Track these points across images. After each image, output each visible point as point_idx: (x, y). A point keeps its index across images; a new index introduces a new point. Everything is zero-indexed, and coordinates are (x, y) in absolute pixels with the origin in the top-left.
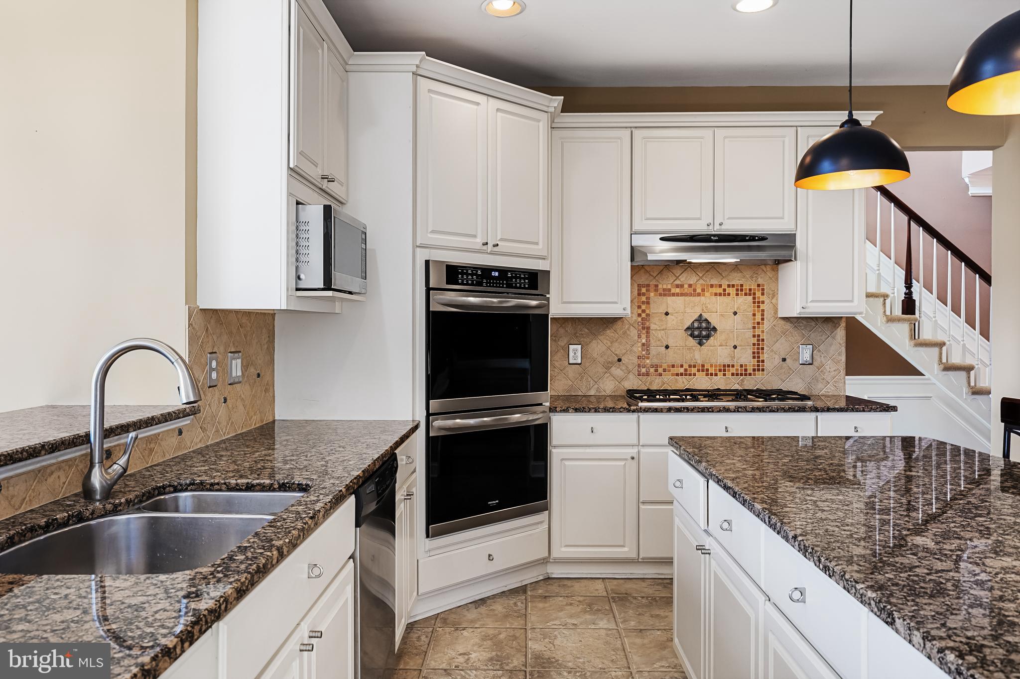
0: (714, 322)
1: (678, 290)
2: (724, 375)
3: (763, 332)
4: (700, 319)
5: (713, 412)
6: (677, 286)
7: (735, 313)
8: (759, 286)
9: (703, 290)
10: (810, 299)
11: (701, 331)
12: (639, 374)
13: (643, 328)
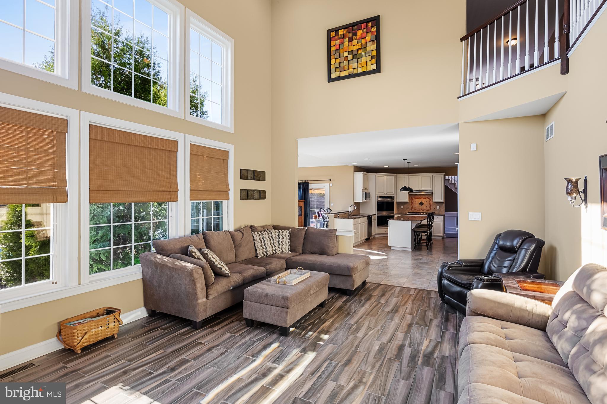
2: (425, 210)
3: (431, 204)
4: (421, 202)
6: (418, 198)
7: (427, 202)
8: (431, 198)
9: (421, 198)
10: (435, 199)
11: (421, 204)
12: (412, 210)
13: (412, 203)
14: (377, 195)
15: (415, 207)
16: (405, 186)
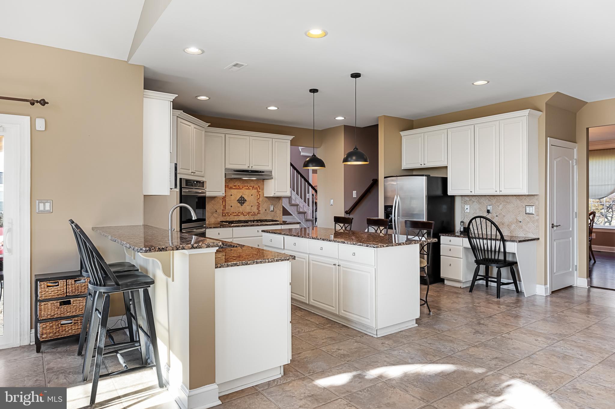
0: (246, 198)
2: (249, 215)
3: (260, 201)
4: (241, 197)
5: (254, 226)
6: (235, 186)
7: (252, 195)
9: (242, 187)
10: (276, 191)
12: (223, 216)
13: (224, 200)
14: (179, 176)
15: (229, 209)
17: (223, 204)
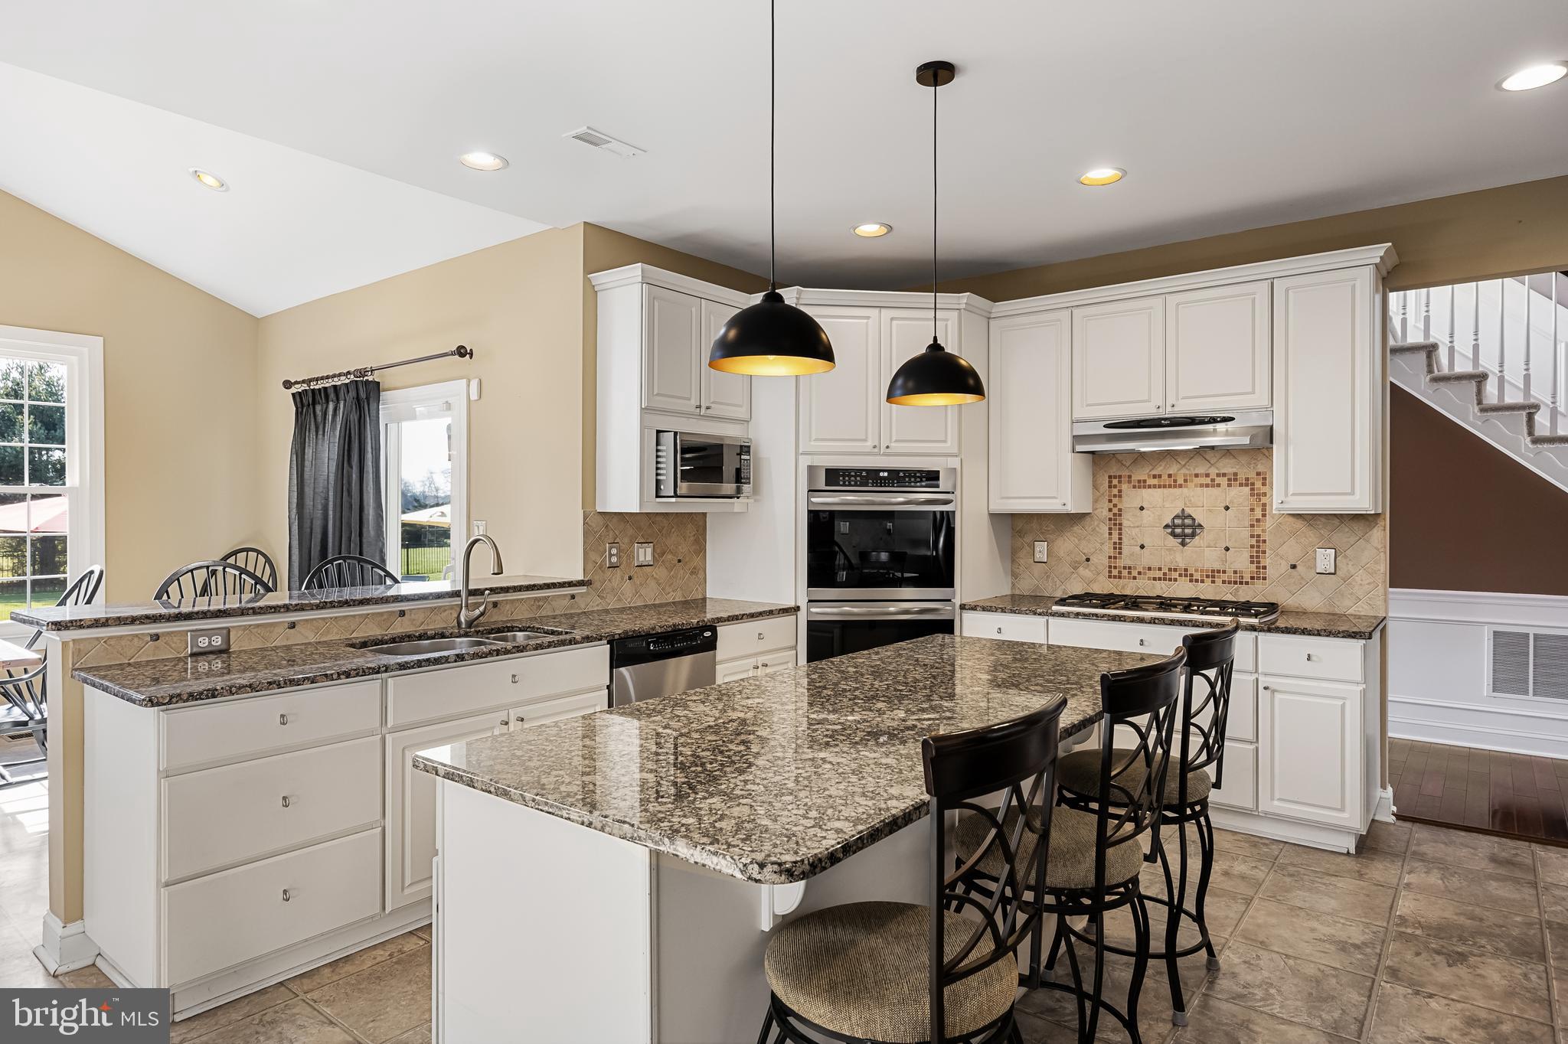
0: (1199, 519)
1: (1155, 482)
2: (1213, 582)
3: (1264, 531)
4: (1183, 515)
5: (1125, 621)
6: (1154, 477)
7: (1227, 508)
8: (1258, 474)
9: (1186, 481)
10: (1291, 490)
11: (1184, 529)
12: (1110, 577)
13: (1115, 524)
14: (805, 462)
15: (1132, 554)
16: (935, 347)
17: (1110, 539)
